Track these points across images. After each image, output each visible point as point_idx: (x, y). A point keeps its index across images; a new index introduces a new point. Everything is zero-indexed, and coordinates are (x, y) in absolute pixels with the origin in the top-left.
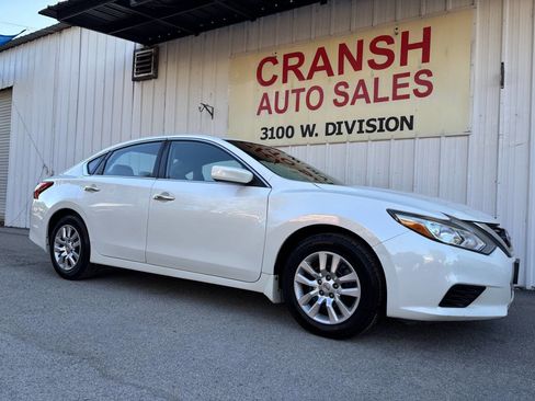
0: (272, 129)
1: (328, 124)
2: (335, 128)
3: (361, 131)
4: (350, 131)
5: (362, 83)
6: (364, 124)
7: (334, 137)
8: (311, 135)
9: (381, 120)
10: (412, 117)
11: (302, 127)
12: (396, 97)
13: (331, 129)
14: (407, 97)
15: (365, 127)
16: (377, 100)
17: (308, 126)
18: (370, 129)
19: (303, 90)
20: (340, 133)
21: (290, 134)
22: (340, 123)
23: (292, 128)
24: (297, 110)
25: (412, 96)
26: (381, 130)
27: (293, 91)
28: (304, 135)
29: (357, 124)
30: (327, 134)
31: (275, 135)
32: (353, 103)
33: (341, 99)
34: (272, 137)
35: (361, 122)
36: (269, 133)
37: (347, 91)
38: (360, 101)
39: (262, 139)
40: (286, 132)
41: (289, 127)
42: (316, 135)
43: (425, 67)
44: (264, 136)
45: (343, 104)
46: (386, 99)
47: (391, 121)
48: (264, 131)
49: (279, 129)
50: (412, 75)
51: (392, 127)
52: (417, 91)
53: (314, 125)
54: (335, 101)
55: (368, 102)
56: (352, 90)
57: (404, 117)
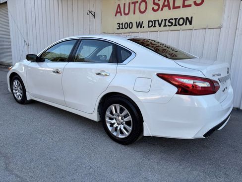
0: (122, 24)
1: (149, 21)
3: (165, 26)
4: (160, 25)
6: (167, 21)
7: (152, 29)
8: (141, 27)
9: (176, 19)
10: (192, 18)
11: (136, 22)
12: (184, 6)
13: (151, 23)
14: (190, 6)
15: (167, 23)
16: (174, 8)
17: (140, 22)
18: (170, 24)
19: (137, 2)
20: (155, 26)
21: (131, 26)
22: (155, 21)
23: (132, 23)
24: (134, 13)
25: (193, 5)
26: (175, 25)
27: (132, 3)
28: (138, 27)
29: (164, 21)
30: (149, 27)
31: (123, 27)
32: (162, 10)
33: (156, 7)
34: (122, 28)
35: (165, 20)
36: (121, 26)
37: (159, 2)
38: (166, 9)
39: (117, 29)
40: (129, 25)
41: (130, 23)
42: (144, 27)
44: (119, 27)
45: (157, 10)
46: (179, 7)
47: (181, 20)
48: (119, 25)
49: (125, 24)
51: (181, 24)
52: (194, 2)
53: (142, 22)
54: (153, 9)
55: (170, 9)
56: (162, 3)
57: (187, 18)
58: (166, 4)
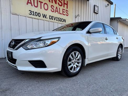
0: (33, 12)
1: (50, 16)
2: (51, 18)
3: (57, 20)
4: (55, 19)
5: (57, 8)
6: (58, 18)
8: (45, 18)
9: (61, 19)
11: (43, 14)
12: (63, 14)
14: (65, 15)
15: (58, 20)
16: (60, 14)
17: (44, 15)
18: (59, 20)
19: (42, 3)
20: (52, 19)
21: (39, 16)
22: (53, 17)
23: (40, 14)
24: (41, 8)
26: (61, 21)
27: (39, 1)
28: (44, 17)
29: (56, 18)
30: (50, 19)
31: (34, 14)
32: (55, 12)
33: (53, 10)
34: (33, 15)
35: (57, 18)
36: (32, 13)
38: (57, 12)
39: (29, 14)
41: (39, 13)
42: (47, 18)
43: (67, 9)
44: (30, 13)
45: (53, 12)
46: (61, 14)
47: (62, 20)
48: (30, 12)
49: (36, 12)
50: (65, 10)
51: (63, 21)
52: (66, 14)
53: (46, 15)
54: (51, 10)
55: (58, 13)
56: (55, 9)
57: (64, 19)
58: (57, 10)
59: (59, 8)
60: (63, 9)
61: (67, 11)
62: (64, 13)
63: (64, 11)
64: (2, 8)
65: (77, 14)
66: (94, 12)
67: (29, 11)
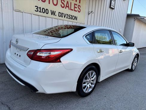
0: (40, 8)
1: (59, 13)
2: (61, 15)
4: (65, 17)
5: (68, 2)
6: (68, 15)
8: (54, 15)
9: (72, 16)
11: (51, 11)
12: (75, 11)
15: (68, 17)
17: (53, 11)
20: (62, 17)
22: (62, 13)
24: (49, 3)
25: (77, 11)
26: (71, 19)
28: (52, 14)
29: (66, 15)
30: (59, 16)
31: (41, 11)
34: (40, 12)
35: (67, 15)
36: (39, 9)
38: (67, 8)
39: (35, 11)
40: (46, 11)
41: (47, 9)
42: (56, 15)
43: (80, 4)
44: (37, 10)
45: (63, 7)
46: (72, 10)
47: (74, 17)
48: (37, 8)
49: (43, 9)
50: (78, 5)
51: (73, 19)
52: (78, 10)
53: (55, 12)
54: (61, 5)
55: (69, 9)
56: (65, 3)
57: (76, 17)
58: (67, 5)
59: (71, 3)
60: (75, 4)
61: (79, 7)
62: (76, 9)
63: (76, 6)
64: (3, 4)
65: (90, 10)
66: (110, 7)
67: (36, 6)
